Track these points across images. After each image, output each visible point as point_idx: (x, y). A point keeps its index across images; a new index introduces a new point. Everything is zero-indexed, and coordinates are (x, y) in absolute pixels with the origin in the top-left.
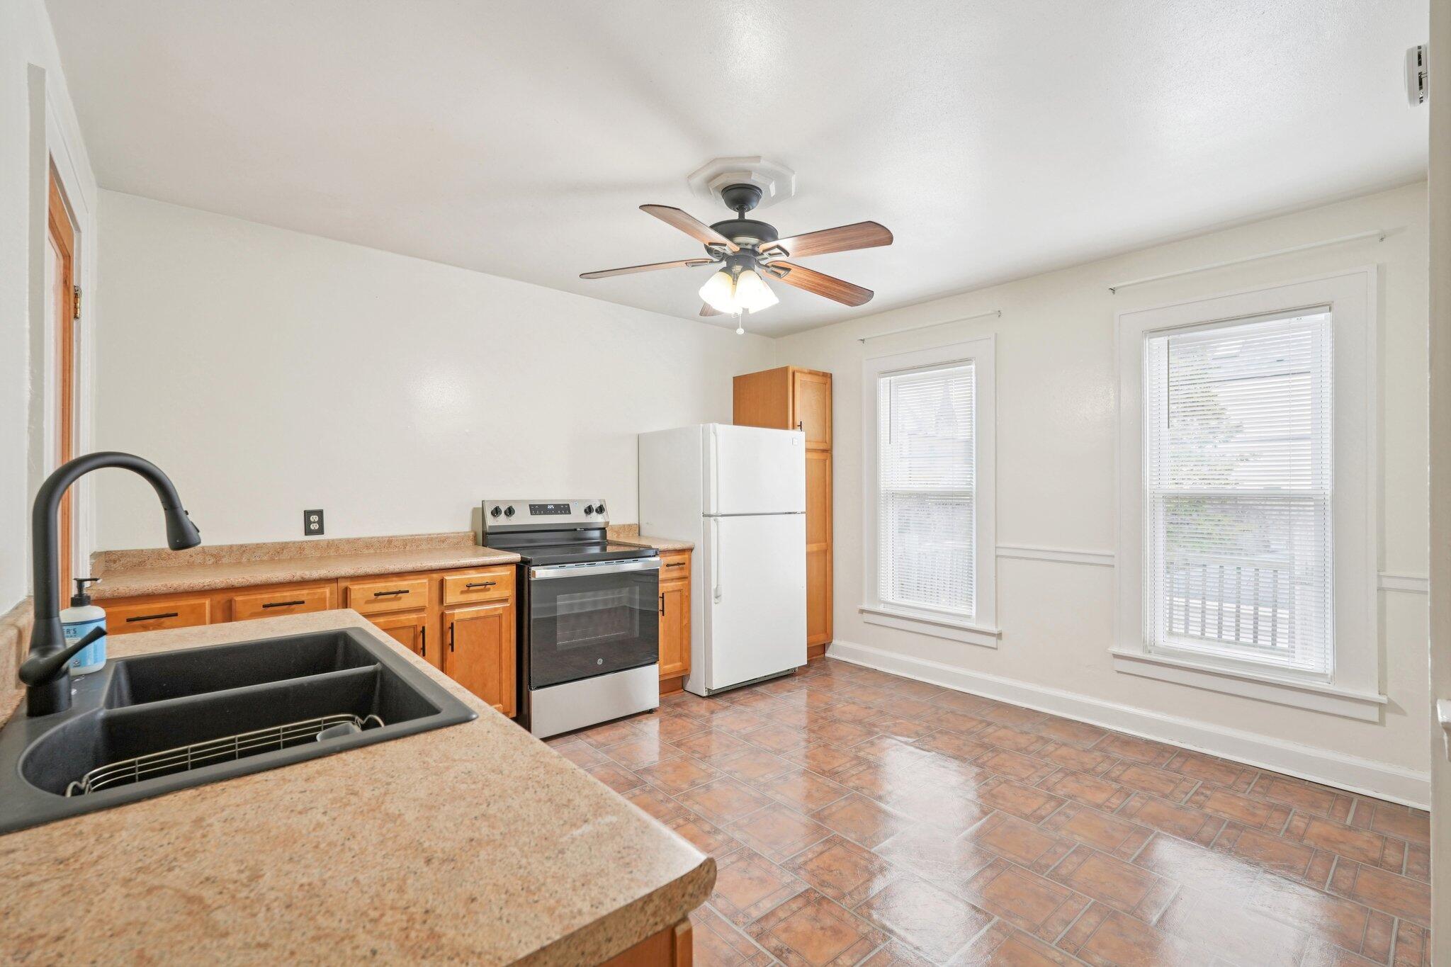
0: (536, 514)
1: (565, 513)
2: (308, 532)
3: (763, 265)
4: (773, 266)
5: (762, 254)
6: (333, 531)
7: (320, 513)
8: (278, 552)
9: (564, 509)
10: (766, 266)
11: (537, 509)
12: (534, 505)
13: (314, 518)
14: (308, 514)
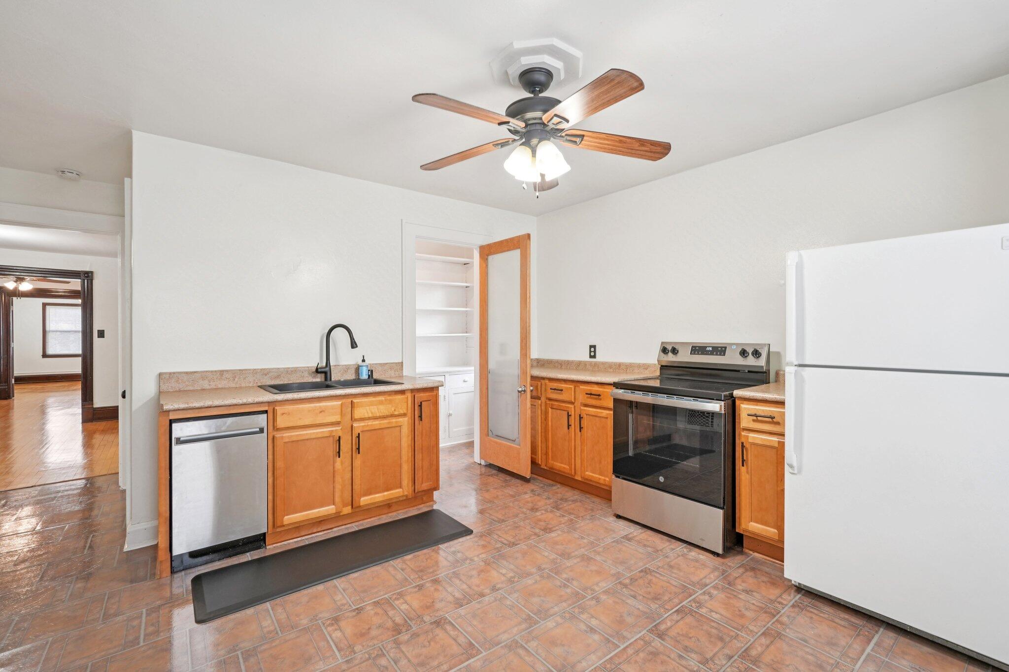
0: (698, 354)
1: (720, 355)
2: (591, 357)
6: (600, 358)
7: (594, 347)
8: (579, 366)
9: (720, 350)
11: (698, 349)
12: (695, 347)
13: (592, 349)
14: (591, 347)
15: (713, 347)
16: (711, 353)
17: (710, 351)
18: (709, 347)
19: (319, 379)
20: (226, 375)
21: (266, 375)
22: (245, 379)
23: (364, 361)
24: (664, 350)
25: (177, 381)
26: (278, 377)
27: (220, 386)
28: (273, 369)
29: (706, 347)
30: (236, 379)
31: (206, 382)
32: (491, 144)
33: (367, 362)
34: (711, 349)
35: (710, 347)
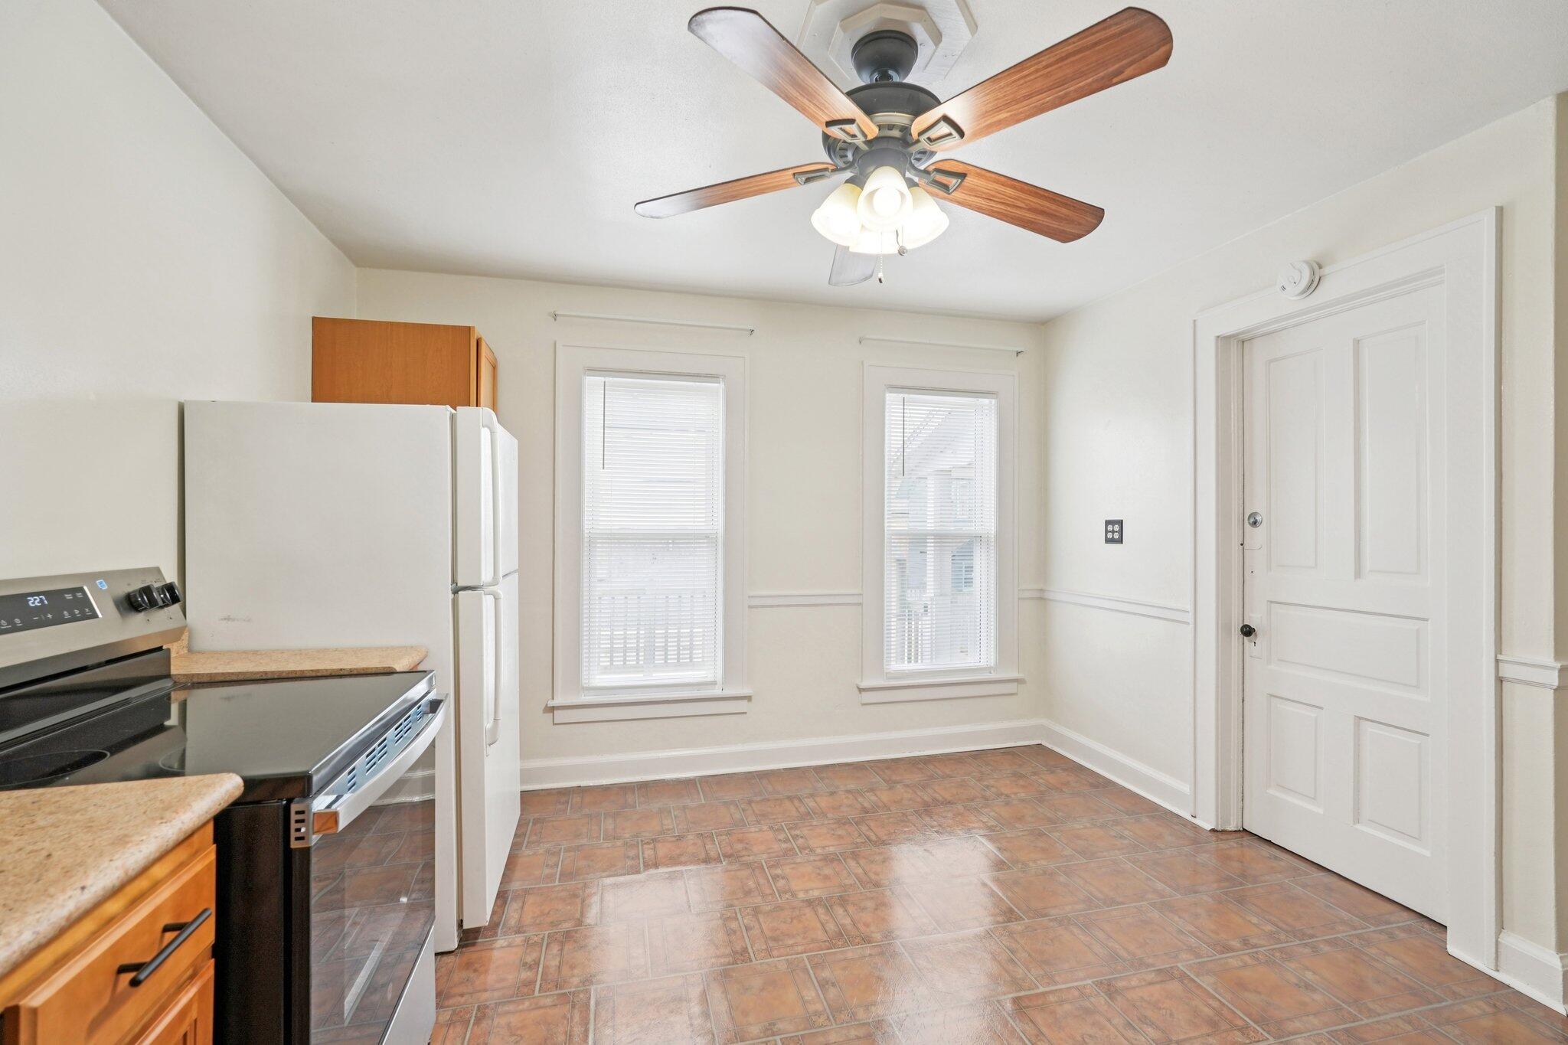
1: (83, 618)
3: (920, 171)
4: (938, 170)
5: (918, 141)
9: (75, 602)
10: (926, 172)
32: (791, 172)
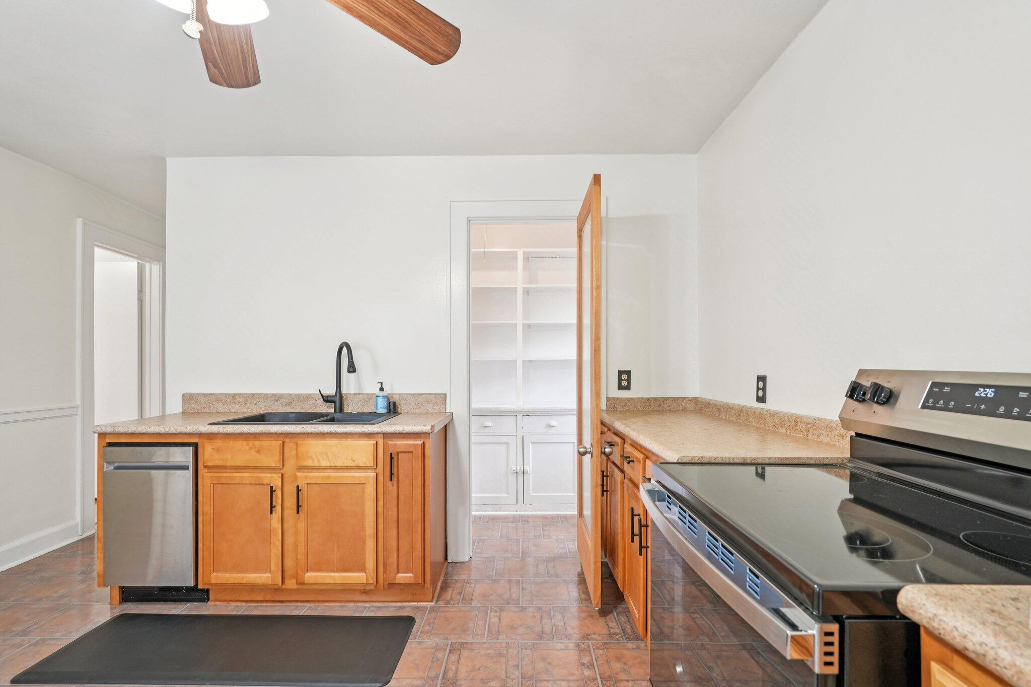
15: (997, 388)
16: (989, 409)
17: (985, 400)
18: (985, 387)
19: (329, 409)
20: (239, 399)
21: (277, 401)
22: (256, 404)
23: (382, 389)
24: (855, 392)
25: (196, 402)
26: (290, 404)
27: (233, 410)
28: (285, 394)
29: (976, 387)
30: (248, 404)
31: (220, 405)
33: (387, 390)
34: (990, 393)
35: (989, 387)
